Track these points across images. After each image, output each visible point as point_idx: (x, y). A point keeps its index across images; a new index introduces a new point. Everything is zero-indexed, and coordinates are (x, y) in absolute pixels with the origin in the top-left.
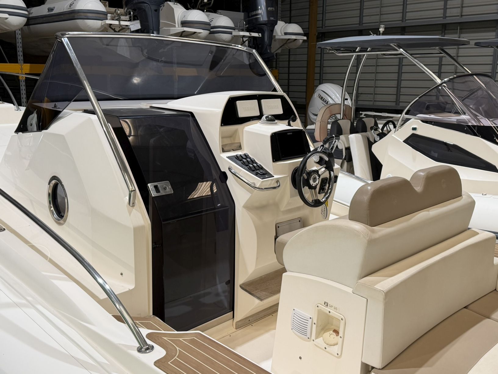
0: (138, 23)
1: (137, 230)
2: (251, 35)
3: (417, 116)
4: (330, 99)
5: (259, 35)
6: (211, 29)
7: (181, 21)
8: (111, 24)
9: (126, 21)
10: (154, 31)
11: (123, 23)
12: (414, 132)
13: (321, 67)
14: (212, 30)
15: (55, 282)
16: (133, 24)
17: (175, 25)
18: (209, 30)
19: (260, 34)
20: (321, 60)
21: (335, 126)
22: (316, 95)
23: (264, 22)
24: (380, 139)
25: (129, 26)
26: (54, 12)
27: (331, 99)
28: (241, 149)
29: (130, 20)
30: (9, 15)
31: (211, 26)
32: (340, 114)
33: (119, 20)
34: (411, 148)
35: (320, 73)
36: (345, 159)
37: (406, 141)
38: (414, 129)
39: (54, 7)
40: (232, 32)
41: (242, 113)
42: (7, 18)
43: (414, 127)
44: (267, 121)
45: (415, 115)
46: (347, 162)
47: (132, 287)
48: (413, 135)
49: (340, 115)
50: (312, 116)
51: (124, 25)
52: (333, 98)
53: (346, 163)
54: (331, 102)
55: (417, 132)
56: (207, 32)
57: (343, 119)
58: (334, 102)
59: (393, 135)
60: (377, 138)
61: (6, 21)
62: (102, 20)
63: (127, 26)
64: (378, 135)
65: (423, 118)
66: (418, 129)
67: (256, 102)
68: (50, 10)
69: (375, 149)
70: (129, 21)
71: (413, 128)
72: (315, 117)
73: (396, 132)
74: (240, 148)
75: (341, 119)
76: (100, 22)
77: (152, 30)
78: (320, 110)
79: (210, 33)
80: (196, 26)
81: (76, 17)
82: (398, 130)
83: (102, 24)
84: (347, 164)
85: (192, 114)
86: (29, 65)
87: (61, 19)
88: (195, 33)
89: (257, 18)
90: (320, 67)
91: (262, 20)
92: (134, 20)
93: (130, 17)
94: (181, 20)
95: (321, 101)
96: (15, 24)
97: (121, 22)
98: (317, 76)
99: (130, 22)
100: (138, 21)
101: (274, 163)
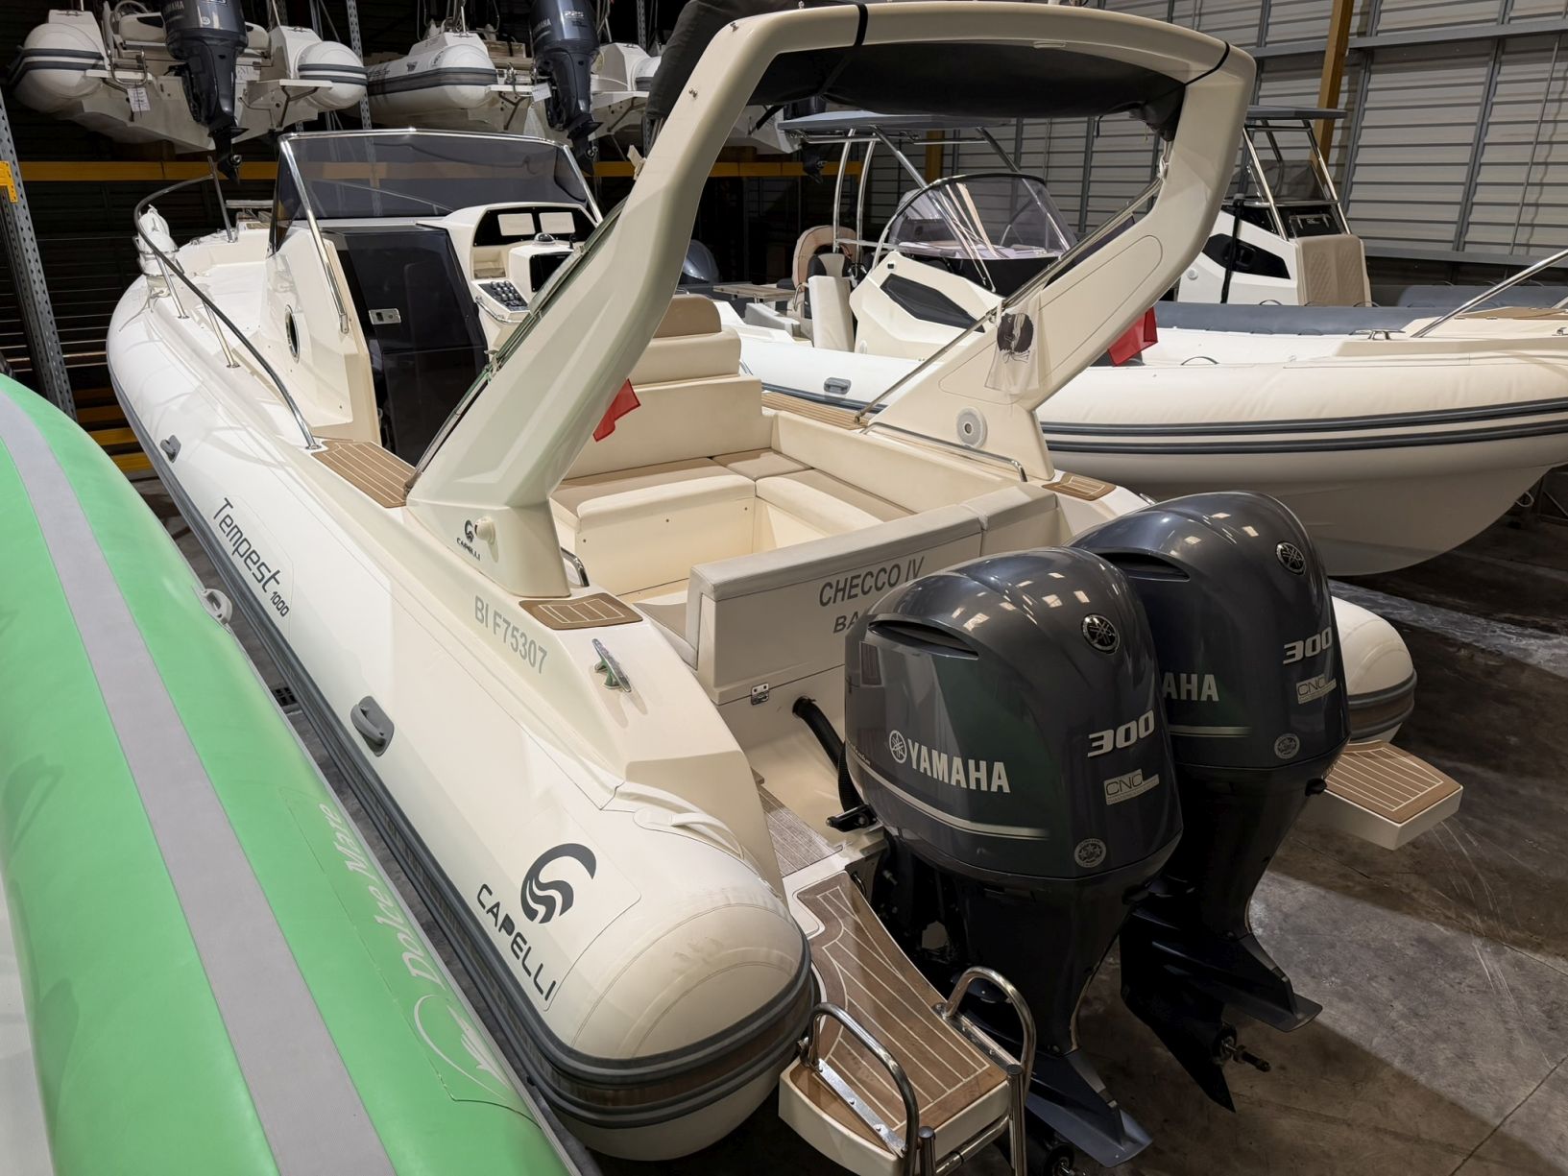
1: (350, 359)
3: (900, 245)
7: (636, 79)
8: (500, 92)
9: (526, 84)
10: (581, 99)
11: (520, 89)
12: (892, 271)
15: (265, 406)
16: (538, 90)
17: (627, 86)
25: (533, 93)
26: (417, 70)
28: (505, 276)
29: (533, 83)
30: (333, 81)
33: (513, 83)
34: (889, 297)
37: (883, 287)
38: (891, 266)
39: (416, 63)
41: (505, 231)
43: (890, 263)
44: (539, 241)
47: (350, 420)
48: (892, 277)
51: (523, 93)
61: (330, 92)
62: (486, 85)
63: (528, 93)
66: (896, 266)
67: (529, 215)
68: (411, 67)
70: (530, 85)
74: (503, 275)
77: (576, 97)
81: (443, 81)
83: (488, 93)
85: (446, 230)
87: (423, 84)
92: (539, 83)
94: (636, 77)
97: (517, 86)
101: (533, 293)
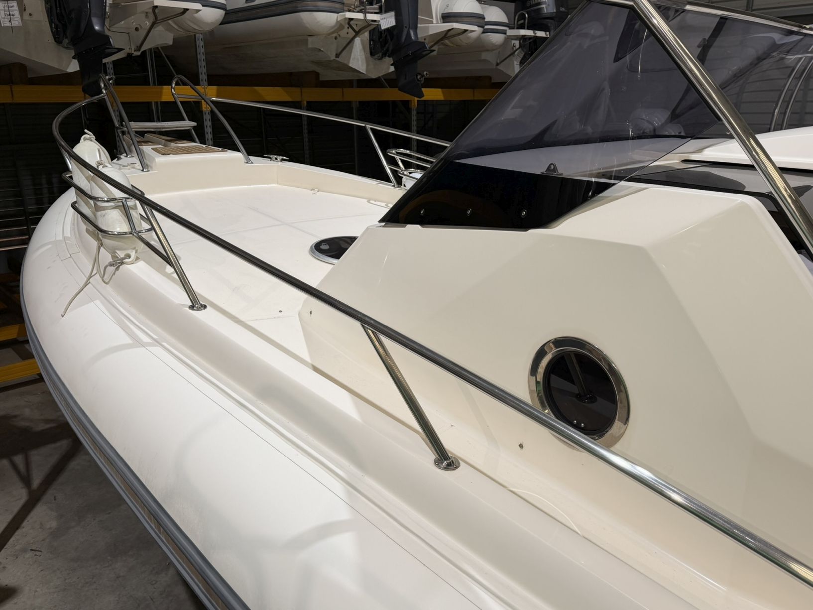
0: (391, 16)
2: (535, 34)
5: (547, 35)
6: (486, 25)
7: (442, 14)
8: (351, 19)
9: (374, 13)
10: (411, 29)
11: (370, 17)
14: (486, 27)
16: (385, 18)
17: (432, 21)
18: (483, 27)
19: (548, 33)
23: (549, 16)
25: (379, 21)
29: (380, 13)
31: (486, 20)
33: (363, 11)
40: (506, 30)
42: (199, 10)
51: (371, 21)
56: (481, 30)
62: (338, 13)
63: (375, 21)
76: (335, 15)
77: (408, 27)
79: (483, 32)
80: (465, 20)
81: (300, 8)
83: (338, 20)
86: (215, 87)
88: (466, 31)
89: (540, 9)
91: (545, 12)
92: (386, 12)
93: (380, 8)
94: (442, 12)
96: (209, 22)
97: (367, 14)
99: (379, 15)
100: (392, 14)
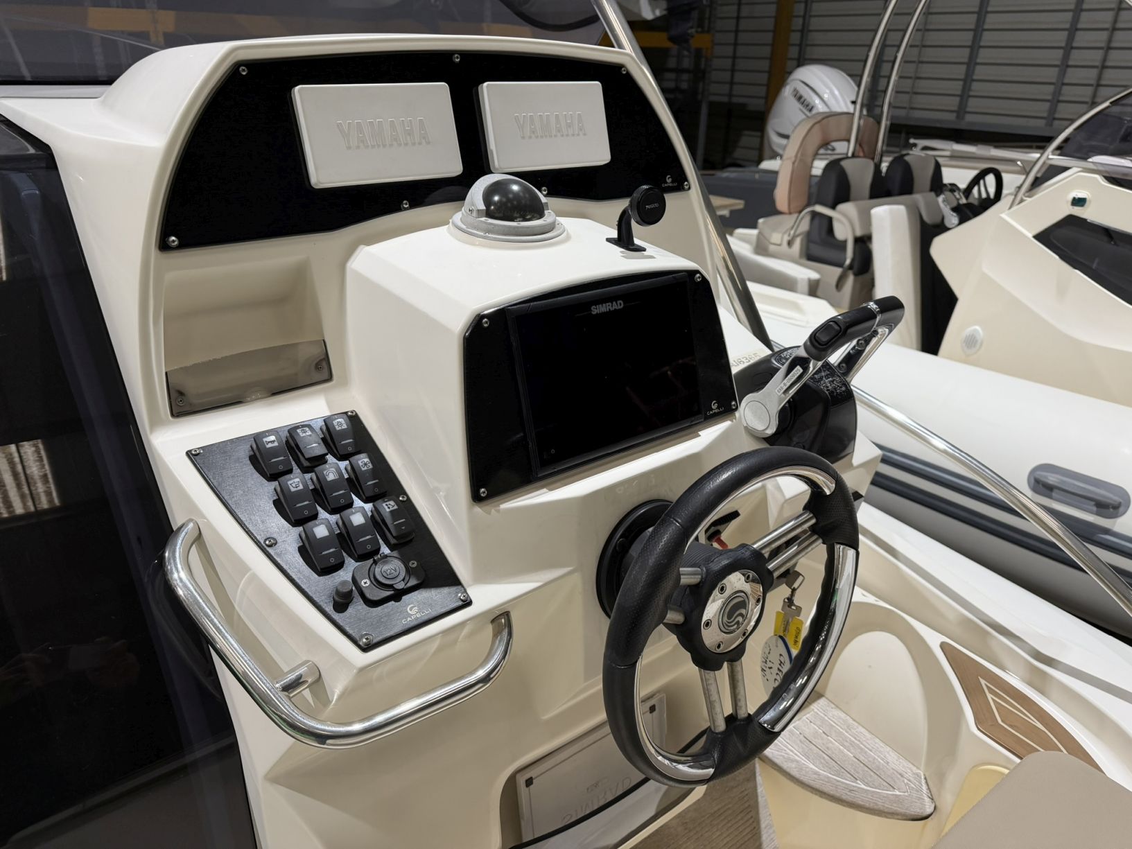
3: (1090, 160)
4: (817, 101)
12: (1077, 211)
13: (804, 31)
20: (804, 17)
21: (833, 178)
22: (787, 91)
24: (961, 222)
27: (821, 102)
28: (330, 378)
32: (848, 141)
34: (1057, 257)
35: (800, 45)
36: (851, 267)
37: (1044, 237)
38: (1078, 202)
43: (1080, 194)
44: (489, 214)
45: (1085, 159)
46: (856, 275)
48: (1070, 221)
49: (845, 143)
50: (775, 139)
52: (825, 99)
53: (850, 279)
54: (820, 107)
55: (1088, 213)
57: (854, 156)
58: (826, 110)
59: (1003, 216)
60: (952, 219)
64: (955, 210)
65: (1107, 168)
66: (1090, 201)
67: (438, 93)
69: (941, 249)
71: (1074, 199)
72: (784, 141)
73: (1015, 208)
74: (320, 367)
75: (850, 154)
78: (795, 128)
82: (1022, 201)
84: (855, 281)
90: (802, 31)
95: (797, 105)
98: (793, 52)
101: (478, 510)
